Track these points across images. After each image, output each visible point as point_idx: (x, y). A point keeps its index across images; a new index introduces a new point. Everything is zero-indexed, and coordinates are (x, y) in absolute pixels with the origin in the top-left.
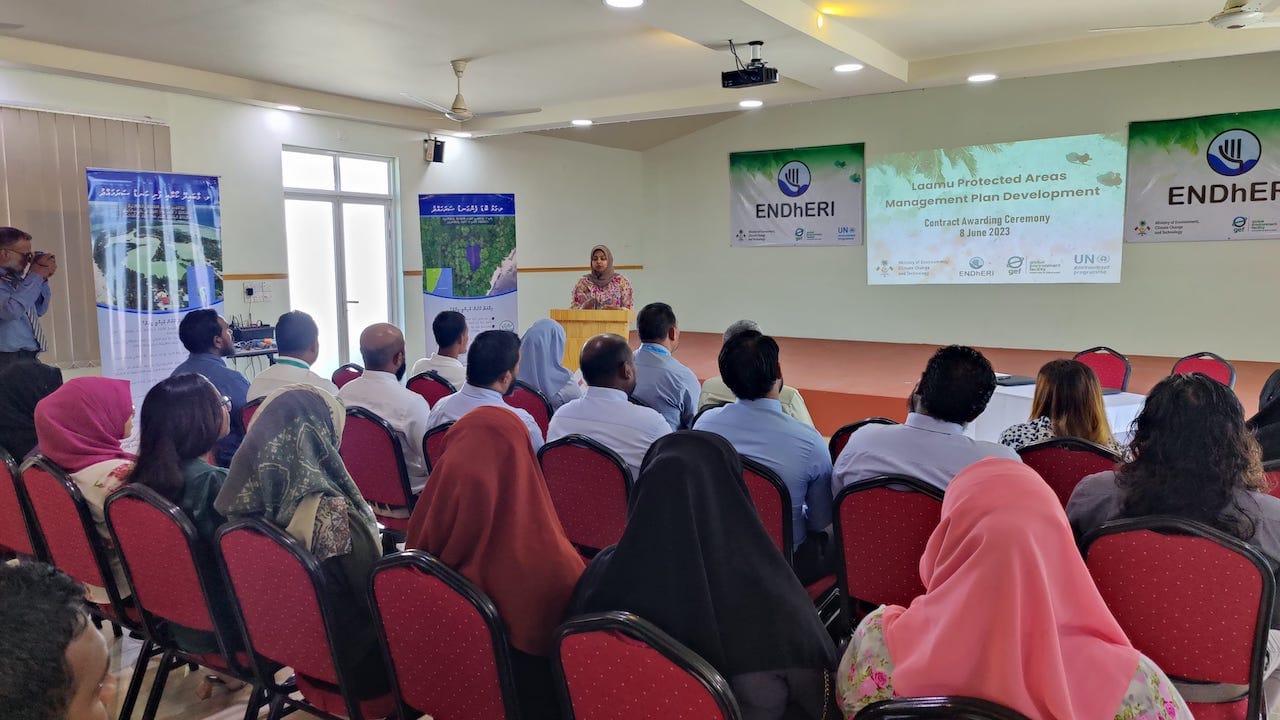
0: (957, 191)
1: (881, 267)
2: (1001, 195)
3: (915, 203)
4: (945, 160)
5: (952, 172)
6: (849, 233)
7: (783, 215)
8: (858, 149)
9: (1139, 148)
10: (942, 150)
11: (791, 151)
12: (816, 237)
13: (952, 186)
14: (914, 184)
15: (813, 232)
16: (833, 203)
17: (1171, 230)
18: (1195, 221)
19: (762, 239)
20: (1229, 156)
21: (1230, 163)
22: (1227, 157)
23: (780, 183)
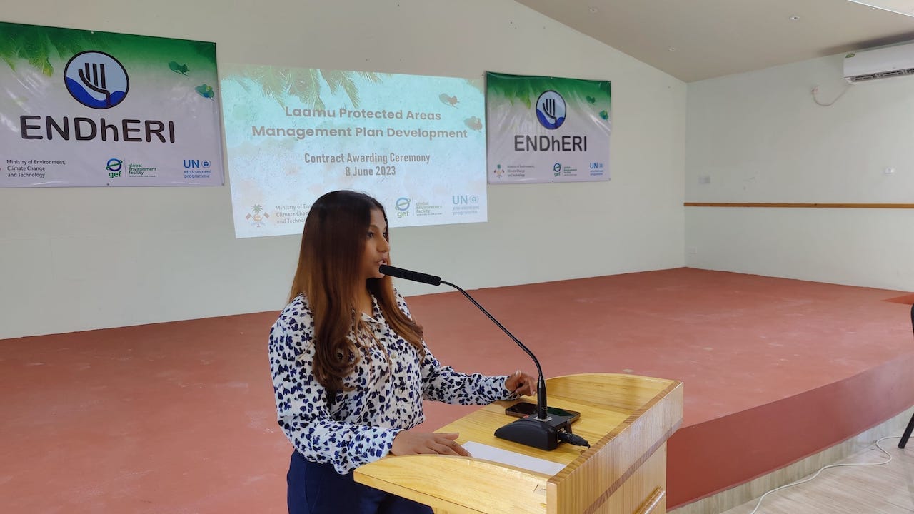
0: (339, 122)
1: (253, 214)
2: (385, 130)
3: (291, 132)
4: (323, 83)
5: (334, 99)
6: (201, 168)
7: (78, 137)
8: (207, 50)
9: (493, 97)
10: (318, 70)
11: (86, 34)
12: (146, 173)
13: (334, 115)
14: (287, 108)
15: (140, 166)
16: (171, 124)
17: (518, 173)
18: (532, 166)
19: (38, 175)
20: (549, 112)
21: (550, 119)
22: (547, 113)
23: (70, 84)
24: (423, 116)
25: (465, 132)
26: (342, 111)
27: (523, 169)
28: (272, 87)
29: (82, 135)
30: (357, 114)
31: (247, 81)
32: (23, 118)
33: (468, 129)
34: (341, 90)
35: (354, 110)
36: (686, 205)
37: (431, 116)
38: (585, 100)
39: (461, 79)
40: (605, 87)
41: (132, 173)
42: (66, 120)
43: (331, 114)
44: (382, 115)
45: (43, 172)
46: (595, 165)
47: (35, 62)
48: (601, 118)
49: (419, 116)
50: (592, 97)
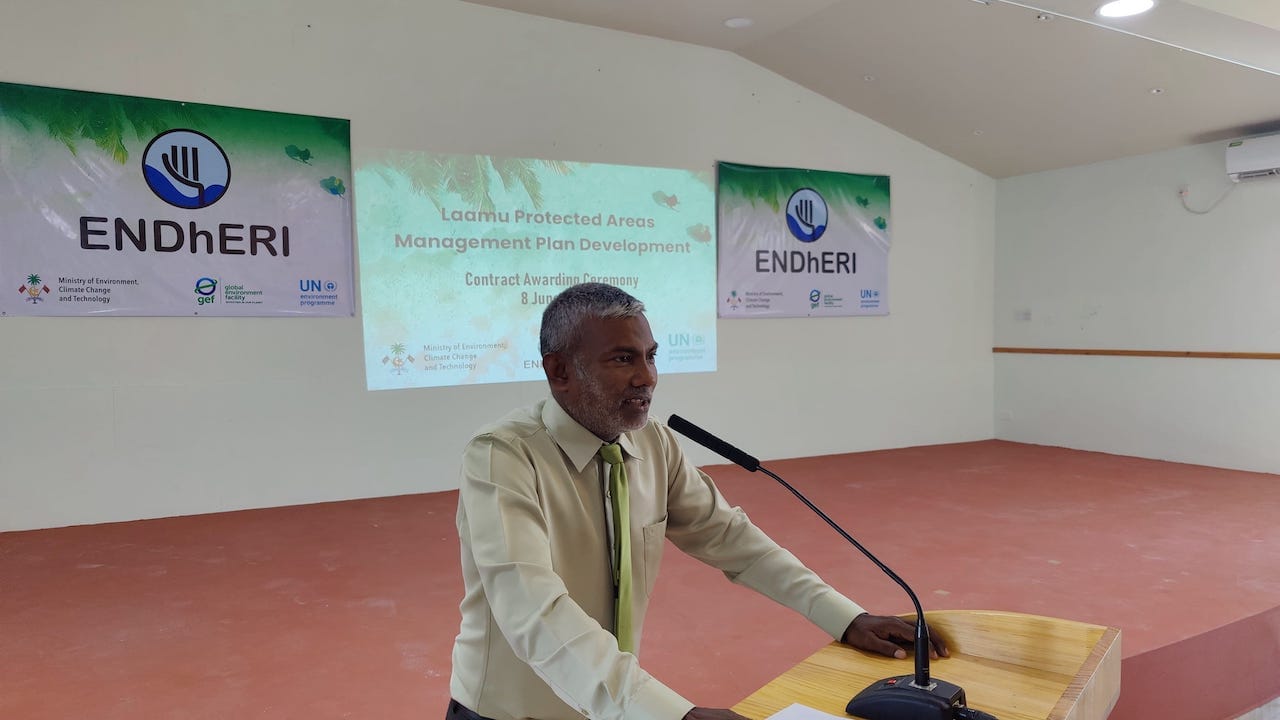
0: (514, 229)
1: (392, 356)
2: (577, 242)
3: (447, 243)
4: (494, 175)
5: (507, 197)
6: (324, 292)
7: (159, 247)
8: (337, 130)
9: (727, 196)
10: (488, 158)
11: (175, 106)
12: (248, 298)
13: (507, 220)
14: (444, 209)
15: (241, 288)
16: (285, 230)
17: (760, 304)
18: (781, 294)
19: (100, 299)
20: (804, 219)
21: (805, 228)
22: (802, 220)
23: (149, 174)
24: (630, 222)
25: (687, 245)
26: (519, 215)
27: (766, 297)
28: (423, 180)
29: (165, 243)
30: (540, 219)
31: (392, 172)
32: (84, 221)
33: (692, 241)
34: (519, 186)
35: (535, 212)
36: (996, 350)
37: (641, 223)
38: (854, 202)
39: (683, 172)
40: (882, 184)
41: (229, 298)
42: (142, 223)
43: (504, 218)
44: (574, 220)
45: (107, 296)
46: (868, 293)
47: (103, 144)
48: (876, 227)
49: (624, 223)
50: (864, 198)
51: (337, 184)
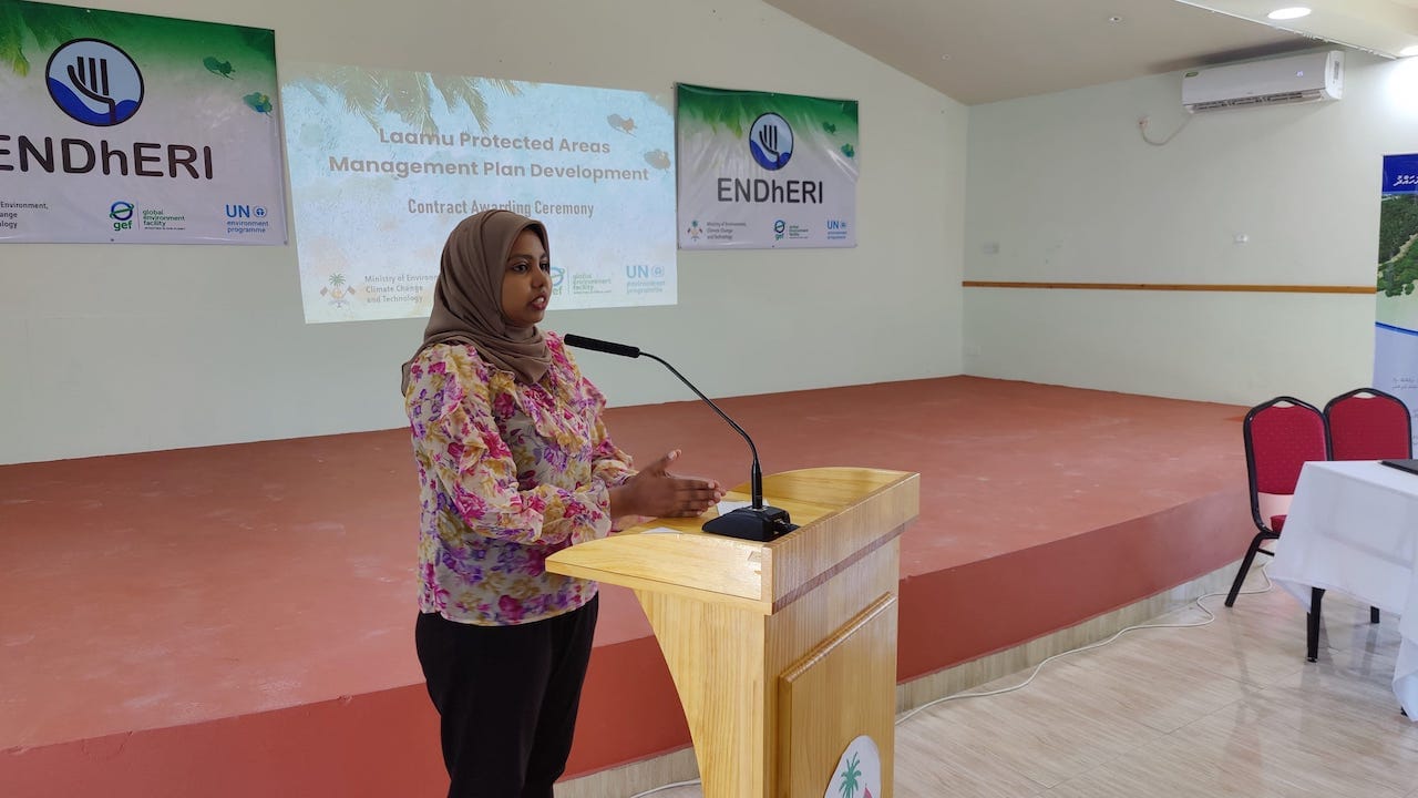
0: (460, 153)
1: (331, 287)
2: (527, 166)
3: (387, 167)
4: (436, 94)
5: (452, 119)
6: (253, 218)
7: (68, 168)
8: (261, 42)
9: (687, 121)
10: (428, 74)
11: (79, 12)
12: (169, 224)
14: (382, 130)
15: (160, 213)
16: (207, 150)
17: (723, 234)
18: (744, 224)
19: (6, 224)
20: (768, 145)
21: (769, 154)
22: (767, 149)
23: (55, 88)
24: (583, 146)
25: (645, 172)
26: (465, 137)
27: (729, 228)
28: (359, 98)
29: (74, 165)
30: (486, 142)
31: (321, 88)
33: (649, 167)
34: (463, 106)
35: (481, 135)
36: (965, 284)
37: (595, 147)
38: (822, 130)
39: (641, 93)
40: (850, 109)
41: (149, 224)
42: (48, 141)
43: (448, 141)
44: (523, 144)
45: (14, 220)
46: (835, 224)
48: (844, 155)
49: (577, 147)
50: (831, 124)
51: (262, 100)
